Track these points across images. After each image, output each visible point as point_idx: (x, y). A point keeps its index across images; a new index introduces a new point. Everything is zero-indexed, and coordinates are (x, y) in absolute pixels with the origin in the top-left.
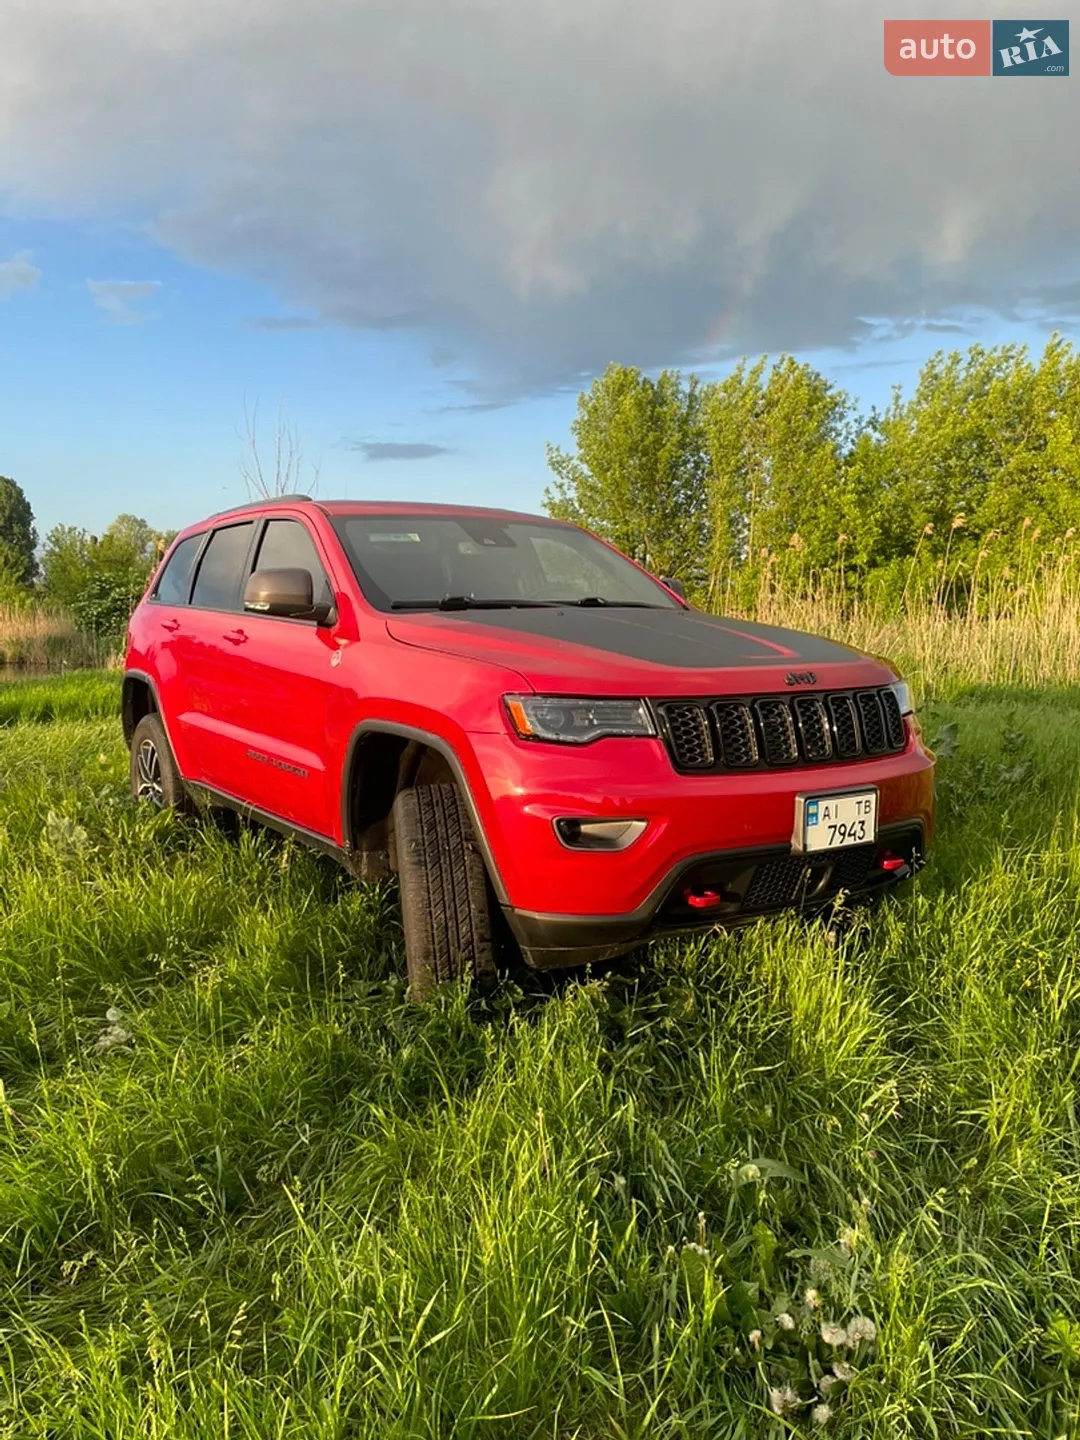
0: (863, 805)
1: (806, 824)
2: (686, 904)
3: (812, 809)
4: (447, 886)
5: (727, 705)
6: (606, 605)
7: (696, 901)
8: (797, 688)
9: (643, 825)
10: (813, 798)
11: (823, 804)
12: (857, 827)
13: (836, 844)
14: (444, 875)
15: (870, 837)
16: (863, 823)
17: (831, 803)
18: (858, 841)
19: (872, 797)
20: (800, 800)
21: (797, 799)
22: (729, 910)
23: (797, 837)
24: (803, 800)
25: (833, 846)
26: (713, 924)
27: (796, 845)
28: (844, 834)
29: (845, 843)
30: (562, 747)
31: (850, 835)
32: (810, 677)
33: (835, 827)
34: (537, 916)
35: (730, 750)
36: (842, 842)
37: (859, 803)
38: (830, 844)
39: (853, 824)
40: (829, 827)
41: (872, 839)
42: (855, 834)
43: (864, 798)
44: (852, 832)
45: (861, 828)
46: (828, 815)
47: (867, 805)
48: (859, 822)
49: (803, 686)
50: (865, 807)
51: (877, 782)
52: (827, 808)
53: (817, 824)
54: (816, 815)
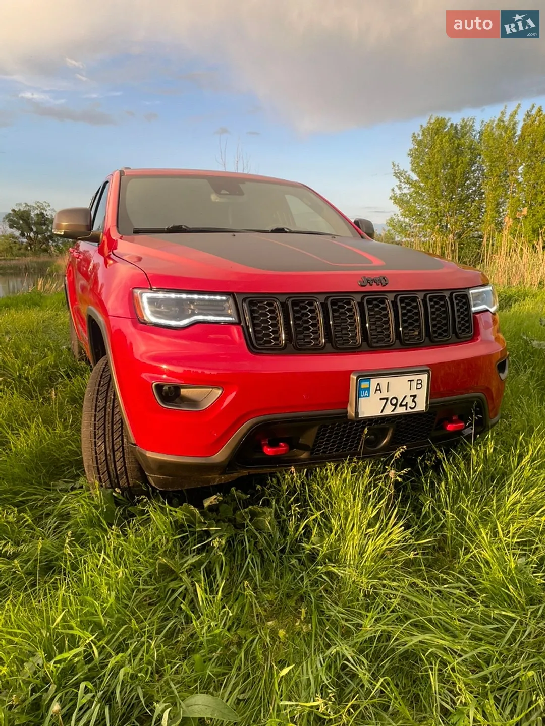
0: (414, 383)
1: (358, 396)
2: (263, 452)
3: (364, 385)
4: (108, 425)
5: (303, 301)
6: (291, 232)
7: (268, 451)
8: (368, 288)
9: (220, 392)
10: (366, 376)
11: (374, 382)
12: (409, 400)
13: (388, 411)
14: (107, 416)
15: (421, 406)
16: (415, 396)
17: (383, 381)
18: (409, 410)
19: (424, 377)
20: (354, 377)
21: (352, 376)
22: (302, 457)
23: (351, 406)
24: (355, 377)
25: (384, 414)
26: (291, 466)
27: (351, 411)
28: (395, 405)
29: (395, 412)
30: (169, 330)
31: (401, 405)
32: (382, 280)
33: (387, 399)
34: (149, 454)
35: (301, 336)
36: (393, 411)
37: (411, 381)
38: (382, 412)
39: (405, 397)
40: (381, 399)
41: (424, 409)
42: (406, 405)
43: (415, 377)
44: (404, 403)
45: (413, 401)
46: (380, 390)
47: (419, 382)
48: (411, 396)
49: (375, 288)
50: (417, 384)
51: (428, 365)
52: (378, 384)
53: (369, 396)
54: (368, 389)
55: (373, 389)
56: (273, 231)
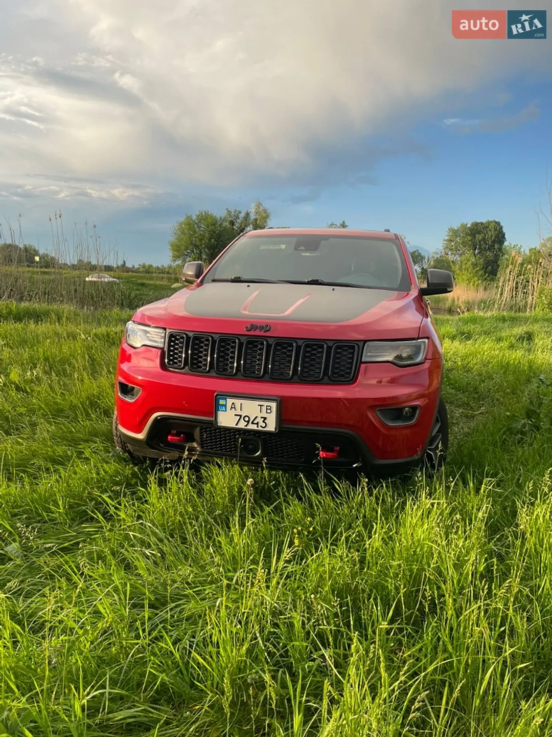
0: (264, 408)
3: (222, 402)
8: (252, 333)
9: (141, 392)
10: (223, 395)
11: (230, 401)
12: (260, 420)
13: (242, 425)
15: (271, 427)
16: (265, 418)
17: (238, 402)
18: (261, 429)
19: (274, 405)
24: (215, 396)
25: (238, 426)
28: (248, 422)
29: (249, 427)
31: (252, 423)
32: (265, 328)
33: (241, 416)
35: (195, 362)
36: (246, 426)
37: (261, 406)
38: (236, 425)
39: (256, 417)
40: (235, 415)
41: (274, 430)
42: (257, 424)
43: (266, 404)
44: (255, 422)
45: (264, 422)
46: (234, 408)
47: (269, 408)
48: (261, 418)
49: (258, 333)
50: (267, 409)
51: (278, 396)
52: (233, 403)
53: (226, 411)
54: (225, 406)
55: (229, 406)
56: (309, 283)
